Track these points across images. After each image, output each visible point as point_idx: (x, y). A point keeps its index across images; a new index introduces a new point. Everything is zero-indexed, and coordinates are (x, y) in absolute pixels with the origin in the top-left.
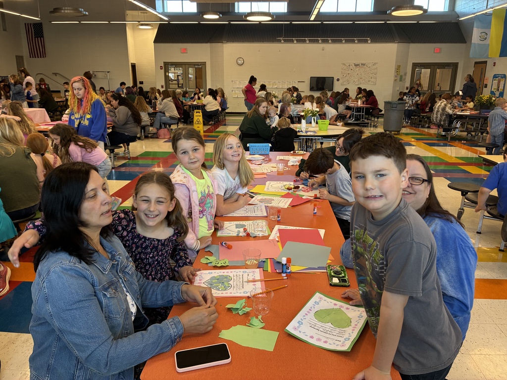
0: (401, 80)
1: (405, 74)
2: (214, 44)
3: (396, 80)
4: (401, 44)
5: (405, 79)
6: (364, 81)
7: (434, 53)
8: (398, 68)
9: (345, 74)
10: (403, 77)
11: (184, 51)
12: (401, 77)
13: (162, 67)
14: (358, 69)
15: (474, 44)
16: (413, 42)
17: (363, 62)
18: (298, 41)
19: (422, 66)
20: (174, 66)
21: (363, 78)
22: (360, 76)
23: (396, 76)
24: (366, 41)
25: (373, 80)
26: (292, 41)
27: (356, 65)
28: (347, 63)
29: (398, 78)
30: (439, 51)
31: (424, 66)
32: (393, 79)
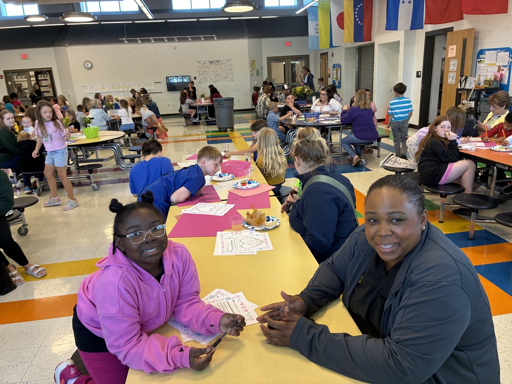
0: (258, 74)
1: (262, 69)
2: (57, 48)
3: (252, 75)
4: (252, 40)
5: (262, 74)
6: (221, 78)
7: (286, 46)
8: (252, 63)
9: (201, 72)
10: (260, 71)
11: (25, 57)
12: (258, 71)
13: (2, 76)
14: (213, 66)
15: (311, 36)
16: (264, 37)
17: (217, 59)
18: (143, 41)
19: (277, 60)
20: (16, 74)
21: (220, 75)
22: (217, 73)
23: (251, 71)
24: (212, 38)
25: (229, 76)
26: (136, 41)
27: (211, 62)
28: (201, 61)
29: (255, 72)
30: (289, 44)
31: (278, 60)
32: (249, 74)
